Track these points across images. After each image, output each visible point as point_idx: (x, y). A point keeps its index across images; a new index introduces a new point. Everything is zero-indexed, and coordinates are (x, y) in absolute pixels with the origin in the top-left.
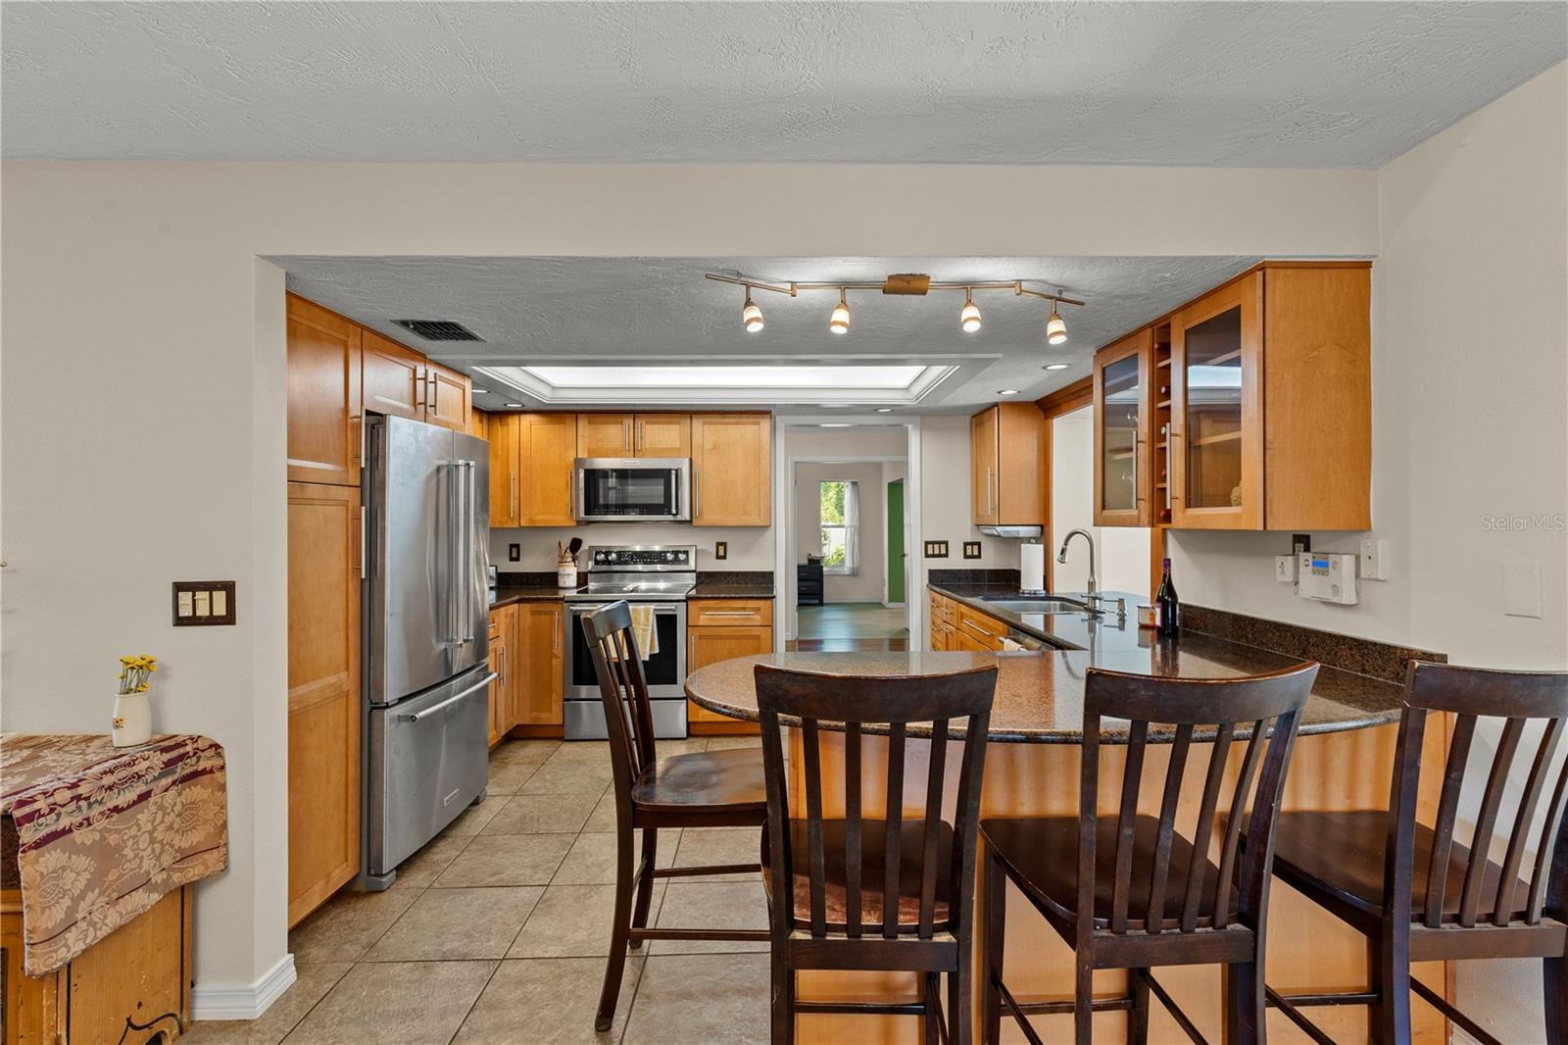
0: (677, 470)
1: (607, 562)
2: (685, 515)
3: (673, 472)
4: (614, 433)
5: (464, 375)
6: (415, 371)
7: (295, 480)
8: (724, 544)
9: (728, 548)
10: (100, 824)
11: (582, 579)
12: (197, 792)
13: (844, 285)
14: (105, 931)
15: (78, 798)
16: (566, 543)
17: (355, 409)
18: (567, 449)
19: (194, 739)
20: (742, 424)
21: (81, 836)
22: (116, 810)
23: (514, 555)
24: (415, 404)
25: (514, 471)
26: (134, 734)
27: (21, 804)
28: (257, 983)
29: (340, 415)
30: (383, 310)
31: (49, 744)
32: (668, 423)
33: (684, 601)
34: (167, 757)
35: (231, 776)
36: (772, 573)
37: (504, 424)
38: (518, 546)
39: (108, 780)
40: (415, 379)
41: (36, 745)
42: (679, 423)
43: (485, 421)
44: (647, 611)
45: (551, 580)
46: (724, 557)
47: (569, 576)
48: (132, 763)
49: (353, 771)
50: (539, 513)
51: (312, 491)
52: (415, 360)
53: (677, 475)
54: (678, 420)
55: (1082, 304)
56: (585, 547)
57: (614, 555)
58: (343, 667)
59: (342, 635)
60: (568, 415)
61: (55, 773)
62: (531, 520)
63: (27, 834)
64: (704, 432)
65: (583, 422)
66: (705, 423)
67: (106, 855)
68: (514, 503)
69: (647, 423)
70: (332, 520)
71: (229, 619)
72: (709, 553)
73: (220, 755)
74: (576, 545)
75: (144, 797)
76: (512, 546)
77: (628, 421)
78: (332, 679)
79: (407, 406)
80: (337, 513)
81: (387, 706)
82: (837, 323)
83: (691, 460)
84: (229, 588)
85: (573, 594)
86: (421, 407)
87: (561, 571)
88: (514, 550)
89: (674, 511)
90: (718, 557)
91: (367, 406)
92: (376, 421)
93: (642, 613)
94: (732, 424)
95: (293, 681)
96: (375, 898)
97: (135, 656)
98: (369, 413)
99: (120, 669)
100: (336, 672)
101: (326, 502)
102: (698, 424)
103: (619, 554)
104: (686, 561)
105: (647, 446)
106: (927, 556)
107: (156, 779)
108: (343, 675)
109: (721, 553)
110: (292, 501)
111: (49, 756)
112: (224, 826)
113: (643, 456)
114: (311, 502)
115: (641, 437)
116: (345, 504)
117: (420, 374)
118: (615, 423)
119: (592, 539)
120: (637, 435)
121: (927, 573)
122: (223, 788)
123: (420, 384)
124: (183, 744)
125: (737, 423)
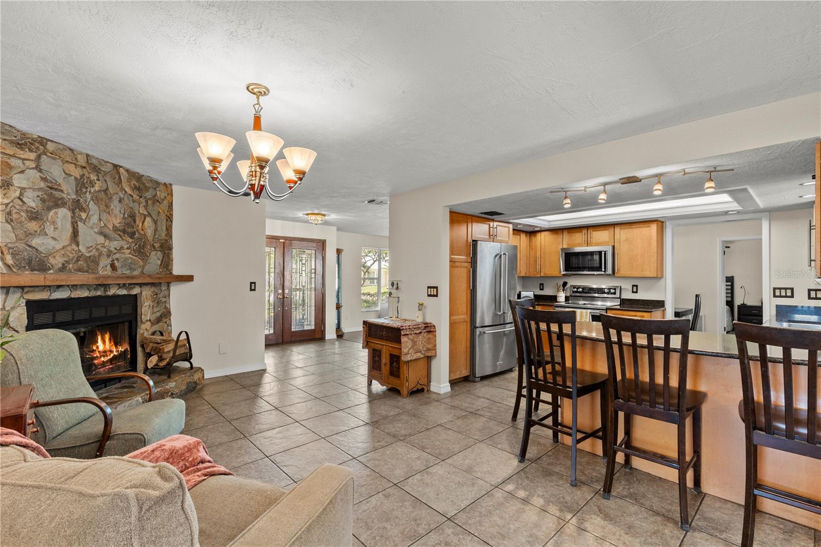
0: (605, 252)
1: (577, 292)
2: (610, 271)
3: (603, 252)
4: (579, 237)
5: (509, 223)
6: (490, 225)
7: (452, 261)
8: (637, 286)
9: (638, 287)
10: (413, 335)
11: (567, 299)
12: (430, 336)
13: (605, 184)
14: (413, 358)
15: (409, 328)
16: (561, 283)
17: (470, 240)
18: (559, 244)
19: (430, 323)
20: (641, 227)
21: (410, 336)
22: (415, 333)
23: (541, 288)
24: (490, 235)
25: (538, 255)
26: (420, 320)
27: (402, 327)
28: (441, 386)
29: (465, 242)
30: (476, 211)
31: (407, 320)
32: (603, 230)
33: (604, 310)
34: (425, 325)
35: (437, 334)
36: (663, 301)
37: (535, 236)
38: (543, 284)
39: (414, 327)
40: (490, 228)
41: (406, 320)
42: (608, 230)
43: (528, 236)
44: (587, 313)
45: (554, 298)
46: (636, 292)
47: (561, 297)
48: (418, 325)
49: (468, 345)
50: (549, 271)
51: (457, 264)
52: (489, 222)
53: (605, 254)
54: (607, 228)
55: (733, 170)
56: (568, 286)
57: (581, 289)
58: (466, 314)
59: (466, 304)
60: (559, 231)
61: (408, 323)
62: (545, 274)
63: (402, 333)
64: (621, 234)
65: (565, 233)
66: (621, 229)
67: (414, 343)
68: (538, 267)
69: (593, 231)
70: (463, 273)
71: (436, 296)
72: (629, 290)
73: (435, 328)
74: (565, 284)
75: (421, 333)
76: (541, 284)
77: (585, 231)
78: (463, 317)
79: (488, 237)
80: (464, 270)
81: (477, 328)
82: (601, 199)
83: (614, 247)
84: (437, 288)
85: (564, 304)
86: (492, 237)
87: (558, 295)
88: (542, 286)
89: (603, 270)
90: (633, 292)
91: (473, 239)
92: (475, 242)
93: (585, 314)
94: (636, 228)
95: (451, 315)
96: (474, 383)
97: (420, 302)
98: (473, 241)
99: (418, 305)
100: (464, 315)
101: (461, 267)
102: (617, 230)
103: (583, 289)
104: (615, 293)
105: (593, 241)
106: (775, 296)
107: (423, 330)
108: (466, 316)
109: (635, 290)
110: (451, 267)
111: (407, 322)
112: (435, 345)
113: (591, 246)
114: (457, 267)
115: (590, 238)
116: (467, 267)
117: (491, 226)
118: (579, 232)
119: (573, 282)
120: (589, 237)
121: (775, 306)
122: (435, 336)
123: (491, 229)
124: (428, 324)
125: (638, 227)
